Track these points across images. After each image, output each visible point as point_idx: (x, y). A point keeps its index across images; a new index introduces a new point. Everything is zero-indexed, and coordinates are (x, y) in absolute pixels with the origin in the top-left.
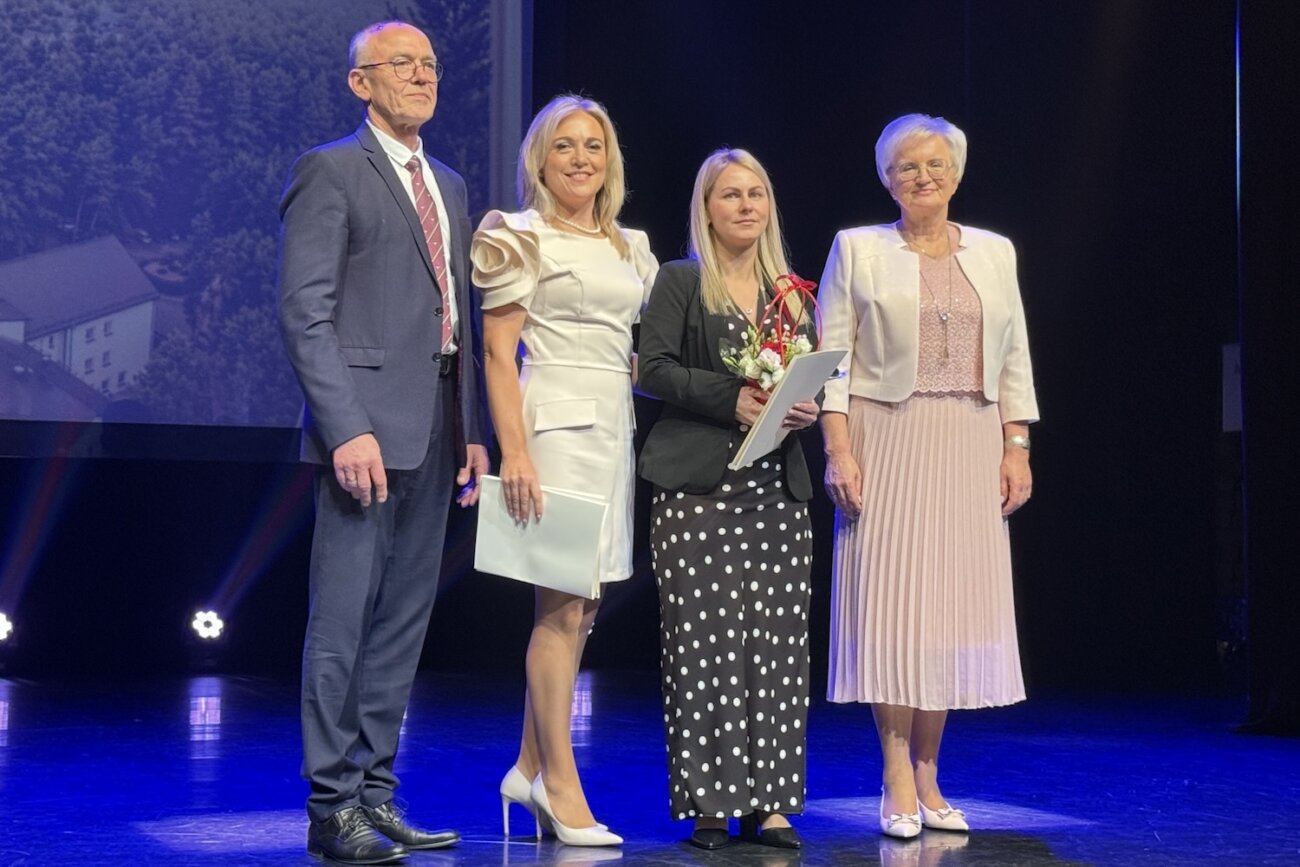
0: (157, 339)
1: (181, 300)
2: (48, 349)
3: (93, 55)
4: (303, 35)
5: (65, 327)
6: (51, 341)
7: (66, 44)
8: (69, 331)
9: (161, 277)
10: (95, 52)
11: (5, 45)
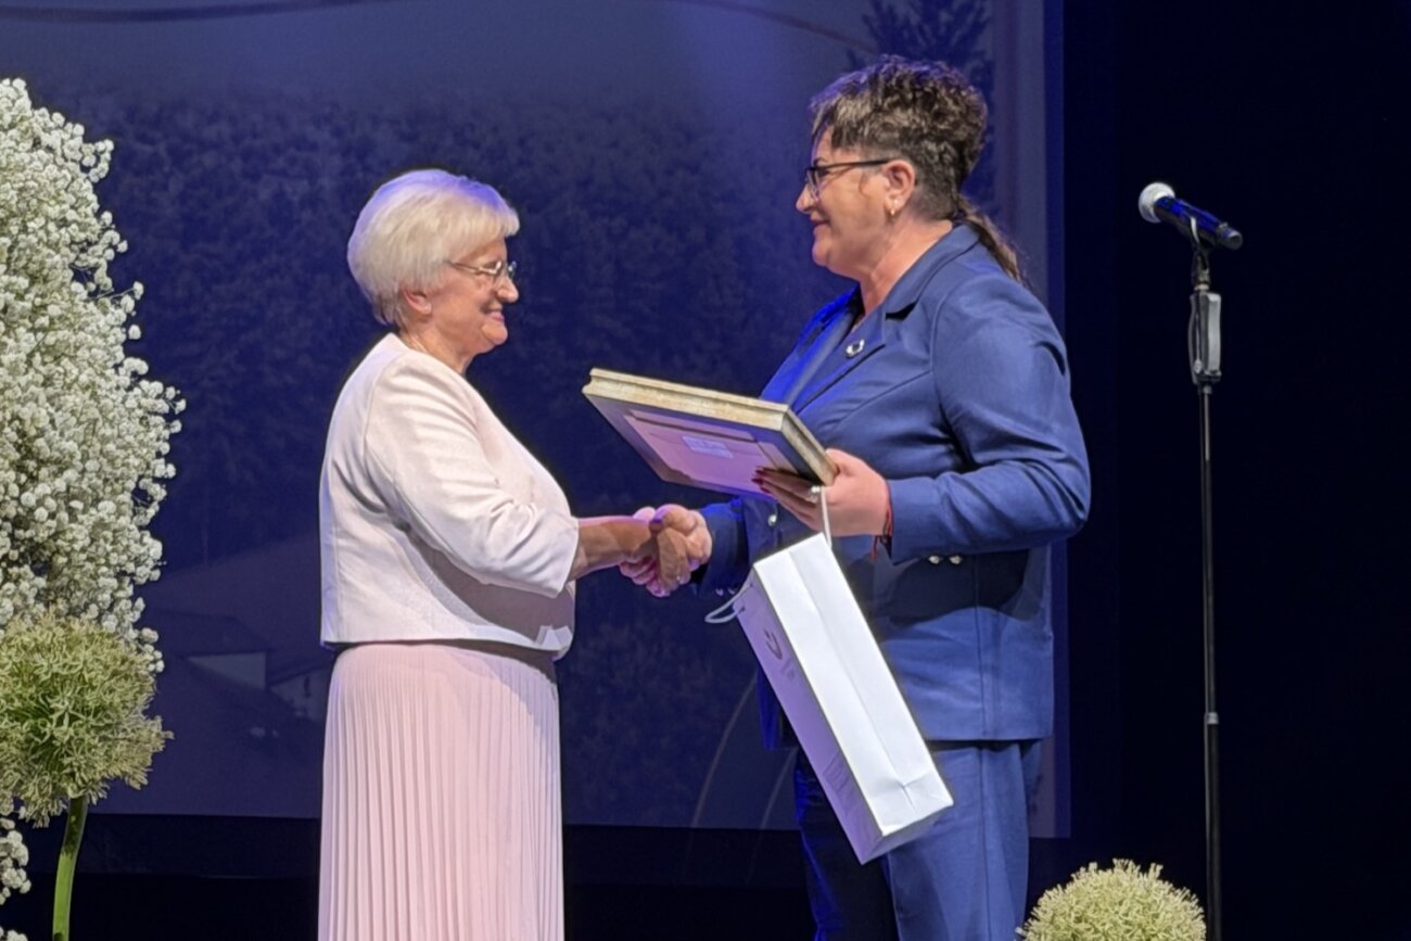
11: (229, 201)
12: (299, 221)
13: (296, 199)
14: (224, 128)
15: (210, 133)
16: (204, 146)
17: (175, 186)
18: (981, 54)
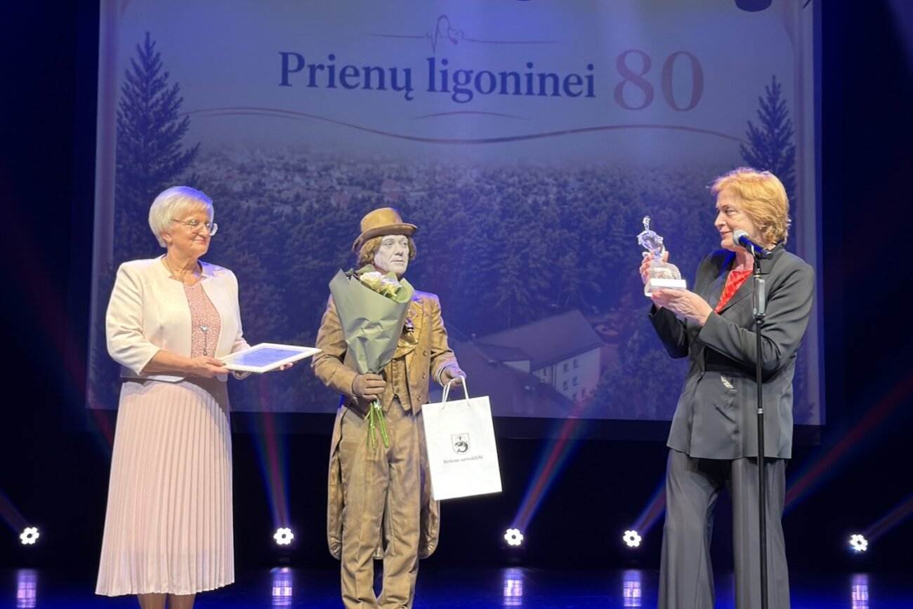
0: (603, 369)
1: (616, 346)
2: (543, 376)
3: (566, 206)
4: (683, 188)
5: (552, 363)
6: (545, 371)
7: (551, 201)
8: (554, 366)
9: (604, 333)
10: (567, 204)
11: (518, 203)
12: (542, 210)
13: (541, 203)
14: (516, 179)
15: (511, 181)
16: (509, 185)
17: (499, 199)
18: (790, 144)
